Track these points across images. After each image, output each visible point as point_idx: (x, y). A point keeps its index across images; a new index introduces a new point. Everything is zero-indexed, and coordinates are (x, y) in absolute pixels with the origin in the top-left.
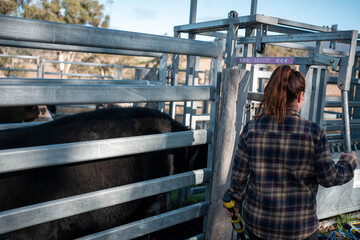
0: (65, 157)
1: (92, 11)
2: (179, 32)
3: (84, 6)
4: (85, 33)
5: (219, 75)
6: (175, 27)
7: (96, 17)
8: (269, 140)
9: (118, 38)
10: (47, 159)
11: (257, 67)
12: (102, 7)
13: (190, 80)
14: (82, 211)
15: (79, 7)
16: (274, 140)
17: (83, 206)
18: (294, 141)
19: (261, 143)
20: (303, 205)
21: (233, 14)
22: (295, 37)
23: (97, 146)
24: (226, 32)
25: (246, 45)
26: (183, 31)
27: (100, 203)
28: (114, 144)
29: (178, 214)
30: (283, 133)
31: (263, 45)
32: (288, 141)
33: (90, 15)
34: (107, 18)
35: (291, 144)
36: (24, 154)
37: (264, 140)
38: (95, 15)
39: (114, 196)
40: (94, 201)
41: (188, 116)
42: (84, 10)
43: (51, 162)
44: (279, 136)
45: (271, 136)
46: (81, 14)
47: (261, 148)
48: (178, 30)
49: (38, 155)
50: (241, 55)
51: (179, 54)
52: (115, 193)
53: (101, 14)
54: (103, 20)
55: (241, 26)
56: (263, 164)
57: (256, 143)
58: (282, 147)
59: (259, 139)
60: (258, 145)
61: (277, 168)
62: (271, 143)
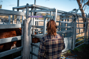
6: (13, 8)
13: (18, 22)
18: (59, 41)
21: (28, 4)
22: (43, 10)
24: (26, 9)
25: (31, 13)
26: (15, 9)
31: (35, 12)
32: (57, 41)
45: (53, 40)
48: (14, 9)
50: (30, 15)
55: (30, 7)
56: (51, 49)
57: (49, 43)
58: (56, 43)
59: (49, 42)
60: (50, 44)
61: (55, 49)
62: (53, 42)
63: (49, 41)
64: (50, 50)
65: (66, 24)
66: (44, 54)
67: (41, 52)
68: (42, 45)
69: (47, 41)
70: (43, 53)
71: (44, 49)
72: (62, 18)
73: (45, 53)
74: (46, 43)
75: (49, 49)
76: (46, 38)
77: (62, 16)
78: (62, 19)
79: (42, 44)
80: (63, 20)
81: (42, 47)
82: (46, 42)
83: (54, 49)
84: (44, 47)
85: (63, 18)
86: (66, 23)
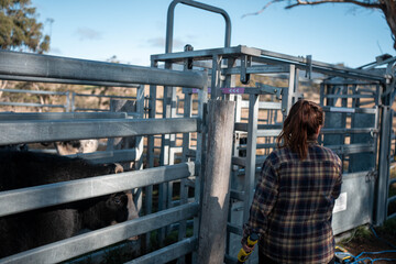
0: (59, 197)
1: (28, 30)
2: (156, 61)
3: (18, 24)
4: (78, 67)
5: (205, 105)
6: (152, 56)
7: (33, 37)
8: (303, 169)
9: (110, 71)
10: (40, 201)
11: (239, 96)
12: (40, 25)
13: (168, 110)
14: (75, 254)
15: (12, 25)
16: (309, 169)
17: (76, 249)
19: (296, 172)
20: (309, 233)
23: (89, 184)
26: (160, 60)
27: (93, 244)
28: (107, 181)
29: (169, 251)
30: (316, 162)
31: (248, 75)
33: (26, 34)
34: (47, 38)
35: (324, 171)
36: (16, 197)
37: (299, 169)
38: (32, 34)
39: (106, 237)
40: (87, 243)
41: (166, 148)
42: (18, 29)
43: (43, 204)
44: (313, 165)
45: (305, 165)
46: (15, 33)
47: (296, 178)
48: (155, 59)
49: (31, 197)
51: (172, 86)
52: (107, 233)
53: (39, 34)
54: (42, 40)
56: (297, 194)
57: (290, 173)
58: (317, 174)
59: (293, 169)
60: (293, 175)
61: (311, 196)
62: (306, 172)
63: (291, 165)
64: (292, 194)
65: (349, 120)
66: (270, 208)
67: (261, 201)
68: (268, 178)
69: (284, 166)
70: (268, 204)
71: (273, 193)
72: (328, 93)
73: (275, 205)
74: (283, 171)
75: (290, 190)
76: (283, 155)
77: (329, 86)
78: (330, 96)
79: (266, 174)
80: (333, 99)
81: (265, 184)
82: (281, 168)
83: (308, 193)
84: (272, 185)
85: (333, 93)
86: (344, 115)
